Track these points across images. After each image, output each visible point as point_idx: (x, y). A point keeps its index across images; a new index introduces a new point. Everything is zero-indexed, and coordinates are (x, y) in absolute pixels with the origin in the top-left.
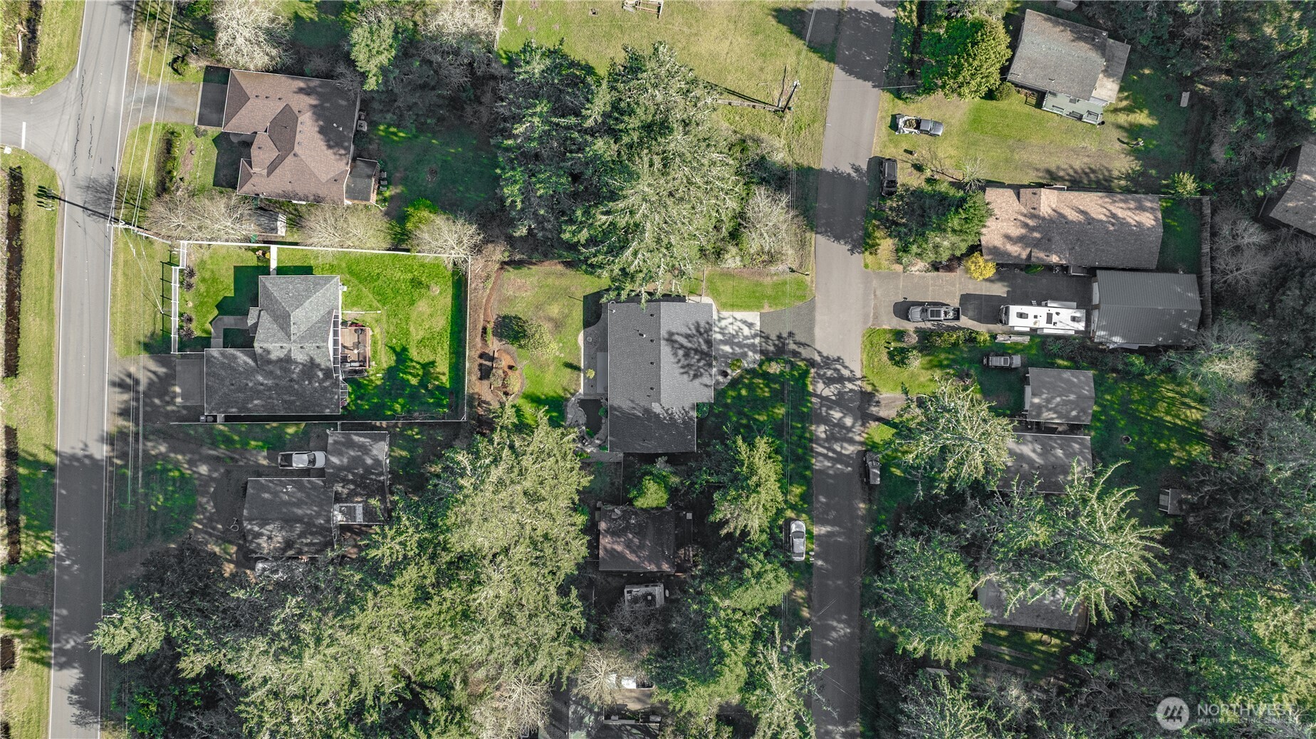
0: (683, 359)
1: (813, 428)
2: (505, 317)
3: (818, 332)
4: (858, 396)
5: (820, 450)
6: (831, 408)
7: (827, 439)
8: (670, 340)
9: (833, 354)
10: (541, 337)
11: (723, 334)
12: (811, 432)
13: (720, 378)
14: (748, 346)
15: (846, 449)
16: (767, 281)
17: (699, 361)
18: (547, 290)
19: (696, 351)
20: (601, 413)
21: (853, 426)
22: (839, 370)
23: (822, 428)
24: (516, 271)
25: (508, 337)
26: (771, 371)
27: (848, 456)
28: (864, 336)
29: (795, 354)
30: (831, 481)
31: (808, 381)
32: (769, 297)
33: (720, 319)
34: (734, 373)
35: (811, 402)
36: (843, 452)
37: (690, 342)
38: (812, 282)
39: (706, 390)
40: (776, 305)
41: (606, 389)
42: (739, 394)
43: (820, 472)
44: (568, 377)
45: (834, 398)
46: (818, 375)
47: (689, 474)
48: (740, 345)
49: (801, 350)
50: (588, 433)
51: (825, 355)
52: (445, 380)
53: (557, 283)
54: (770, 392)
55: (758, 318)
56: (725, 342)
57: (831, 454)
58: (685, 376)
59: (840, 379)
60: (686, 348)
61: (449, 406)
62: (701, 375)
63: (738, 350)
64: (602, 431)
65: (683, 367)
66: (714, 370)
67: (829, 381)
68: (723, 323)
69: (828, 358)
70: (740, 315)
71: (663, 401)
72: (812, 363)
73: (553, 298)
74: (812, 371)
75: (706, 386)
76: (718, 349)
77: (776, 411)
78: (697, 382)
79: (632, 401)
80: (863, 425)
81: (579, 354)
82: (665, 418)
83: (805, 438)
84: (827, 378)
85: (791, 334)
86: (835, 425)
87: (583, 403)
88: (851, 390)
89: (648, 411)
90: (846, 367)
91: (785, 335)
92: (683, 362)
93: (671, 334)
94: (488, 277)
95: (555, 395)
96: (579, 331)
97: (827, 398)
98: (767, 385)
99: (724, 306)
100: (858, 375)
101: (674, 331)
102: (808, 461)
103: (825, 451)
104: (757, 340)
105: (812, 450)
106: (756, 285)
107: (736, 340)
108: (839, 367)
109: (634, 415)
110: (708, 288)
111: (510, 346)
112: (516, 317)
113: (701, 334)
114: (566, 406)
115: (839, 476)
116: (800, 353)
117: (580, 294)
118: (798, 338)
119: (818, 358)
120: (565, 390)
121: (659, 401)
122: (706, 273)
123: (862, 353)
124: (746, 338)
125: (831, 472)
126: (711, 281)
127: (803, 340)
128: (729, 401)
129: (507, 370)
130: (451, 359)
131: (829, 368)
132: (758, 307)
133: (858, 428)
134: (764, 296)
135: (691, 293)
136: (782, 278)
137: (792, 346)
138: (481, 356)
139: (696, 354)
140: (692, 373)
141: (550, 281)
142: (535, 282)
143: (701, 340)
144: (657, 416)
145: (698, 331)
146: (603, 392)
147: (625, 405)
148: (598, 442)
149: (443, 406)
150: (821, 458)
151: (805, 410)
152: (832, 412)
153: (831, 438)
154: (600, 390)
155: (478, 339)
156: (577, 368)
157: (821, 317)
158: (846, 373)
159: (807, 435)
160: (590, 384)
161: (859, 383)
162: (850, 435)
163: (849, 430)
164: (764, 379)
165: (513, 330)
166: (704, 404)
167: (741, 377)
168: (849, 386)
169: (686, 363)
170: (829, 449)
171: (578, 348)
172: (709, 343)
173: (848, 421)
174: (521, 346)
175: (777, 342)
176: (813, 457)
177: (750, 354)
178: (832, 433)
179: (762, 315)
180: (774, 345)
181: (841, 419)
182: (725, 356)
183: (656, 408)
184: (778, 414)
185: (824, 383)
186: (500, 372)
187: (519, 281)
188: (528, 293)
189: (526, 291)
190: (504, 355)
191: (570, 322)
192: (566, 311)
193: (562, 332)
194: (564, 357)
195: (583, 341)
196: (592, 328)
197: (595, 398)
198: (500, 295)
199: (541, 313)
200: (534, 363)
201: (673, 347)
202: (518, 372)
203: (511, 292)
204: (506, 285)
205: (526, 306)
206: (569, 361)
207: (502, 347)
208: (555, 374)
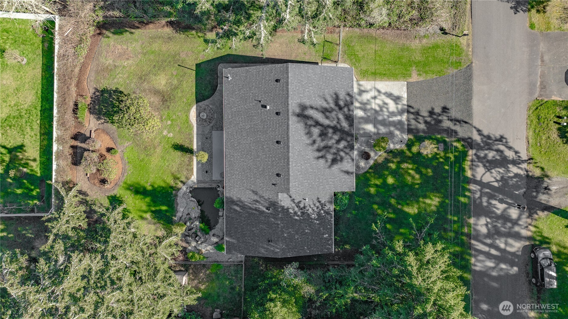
0: (319, 139)
1: (472, 221)
2: (103, 91)
3: (476, 105)
4: (524, 181)
5: (481, 247)
6: (491, 197)
7: (489, 235)
8: (302, 116)
9: (497, 134)
11: (365, 110)
12: (469, 226)
13: (362, 164)
14: (394, 124)
15: (511, 246)
16: (415, 44)
17: (338, 142)
18: (152, 57)
19: (335, 129)
20: (216, 205)
21: (519, 218)
22: (502, 152)
23: (483, 221)
24: (116, 36)
25: (106, 114)
26: (424, 152)
27: (513, 254)
28: (529, 108)
29: (451, 132)
30: (495, 285)
31: (467, 165)
32: (417, 64)
33: (361, 92)
34: (377, 156)
35: (469, 190)
36: (509, 249)
37: (327, 118)
38: (468, 45)
39: (346, 176)
40: (426, 72)
41: (222, 175)
42: (385, 184)
43: (483, 274)
44: (178, 161)
45: (496, 184)
46: (478, 157)
48: (384, 123)
49: (457, 128)
50: (202, 230)
51: (485, 133)
52: (36, 168)
53: (164, 49)
54: (421, 177)
55: (405, 88)
56: (367, 120)
57: (493, 252)
58: (322, 161)
59: (504, 162)
60: (321, 125)
61: (40, 197)
62: (342, 159)
63: (383, 130)
64: (218, 226)
65: (319, 150)
66: (356, 152)
67: (490, 165)
68: (366, 97)
69: (489, 137)
70: (384, 86)
71: (292, 191)
72: (469, 143)
73: (160, 66)
74: (471, 152)
75: (347, 173)
76: (359, 129)
77: (428, 201)
78: (335, 168)
79: (255, 192)
80: (530, 216)
81: (190, 134)
82: (295, 213)
83: (462, 234)
84: (488, 161)
85: (445, 109)
86: (498, 217)
87: (195, 192)
88: (517, 175)
89: (273, 205)
90: (510, 148)
91: (438, 110)
92: (320, 143)
93: (304, 108)
94: (81, 41)
95: (163, 184)
96: (190, 106)
97: (488, 185)
98: (418, 171)
99: (365, 74)
100: (524, 157)
101: (308, 103)
102: (468, 261)
103: (486, 249)
104: (404, 117)
105: (470, 246)
106: (402, 50)
107: (380, 118)
108: (502, 147)
109: (256, 209)
110: (345, 52)
111: (110, 125)
112: (116, 90)
113: (341, 108)
114: (176, 195)
115: (504, 278)
116: (456, 132)
117: (192, 63)
118: (454, 113)
119: (477, 138)
120: (176, 178)
121: (287, 190)
122: (342, 34)
123: (528, 129)
124: (393, 114)
125: (494, 274)
126: (348, 44)
127: (459, 116)
128: (373, 190)
129: (104, 152)
130: (41, 141)
131: (490, 149)
132: (405, 75)
133: (524, 220)
134: (411, 63)
135: (325, 58)
136: (432, 41)
137: (447, 124)
138: (75, 137)
139: (334, 133)
140: (330, 157)
141: (156, 46)
142: (139, 49)
143: (341, 116)
144: (285, 211)
145: (337, 104)
146: (220, 179)
147: (247, 197)
148: (215, 240)
149: (33, 198)
150: (481, 257)
151: (462, 199)
152: (494, 202)
153: (495, 233)
154: (216, 177)
155: (69, 115)
156: (189, 151)
157: (477, 86)
158: (510, 154)
159: (466, 230)
160: (205, 169)
161: (524, 166)
162: (517, 229)
163: (515, 223)
164: (414, 162)
165: (113, 106)
166: (343, 193)
167: (387, 161)
168: (514, 170)
169: (322, 144)
170: (491, 246)
171: (190, 127)
172: (350, 118)
173: (514, 213)
175: (429, 119)
176: (470, 255)
177: (397, 133)
178: (495, 226)
179: (410, 86)
180: (426, 122)
181: (505, 210)
182: (368, 135)
183: (284, 200)
184: (430, 205)
185: (485, 166)
186: (95, 156)
187: (119, 47)
188: (130, 62)
189: (128, 59)
190: (102, 135)
191: (180, 95)
192: (175, 82)
193: (171, 107)
194: (174, 137)
195: (195, 118)
196: (206, 102)
197: (210, 187)
198: (98, 65)
199: (146, 85)
200: (137, 145)
201: (306, 124)
202: (118, 155)
203: (111, 62)
204: (104, 53)
205: (128, 77)
206: (180, 142)
207: (101, 126)
208: (162, 157)
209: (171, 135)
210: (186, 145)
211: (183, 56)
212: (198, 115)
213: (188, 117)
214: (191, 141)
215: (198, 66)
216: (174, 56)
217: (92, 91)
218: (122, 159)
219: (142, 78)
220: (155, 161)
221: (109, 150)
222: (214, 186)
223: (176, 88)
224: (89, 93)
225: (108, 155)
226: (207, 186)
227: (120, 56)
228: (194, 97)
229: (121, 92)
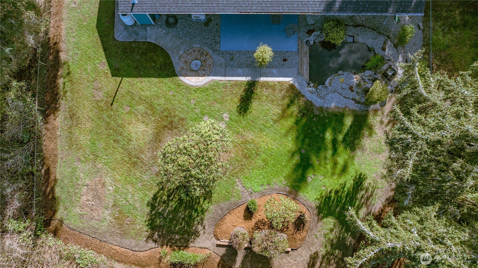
2: (153, 226)
81: (225, 85)
96: (180, 85)
117: (109, 83)
141: (84, 139)
156: (251, 86)
186: (259, 236)
188: (108, 180)
193: (183, 116)
195: (200, 78)
196: (175, 60)
197: (308, 55)
198: (112, 233)
203: (107, 212)
210: (240, 92)
211: (100, 95)
212: (196, 73)
213: (197, 89)
214: (236, 84)
216: (100, 109)
217: (152, 245)
218: (263, 194)
222: (307, 49)
223: (151, 107)
224: (155, 249)
225: (259, 216)
226: (306, 60)
227: (97, 197)
228: (166, 80)
229: (155, 198)
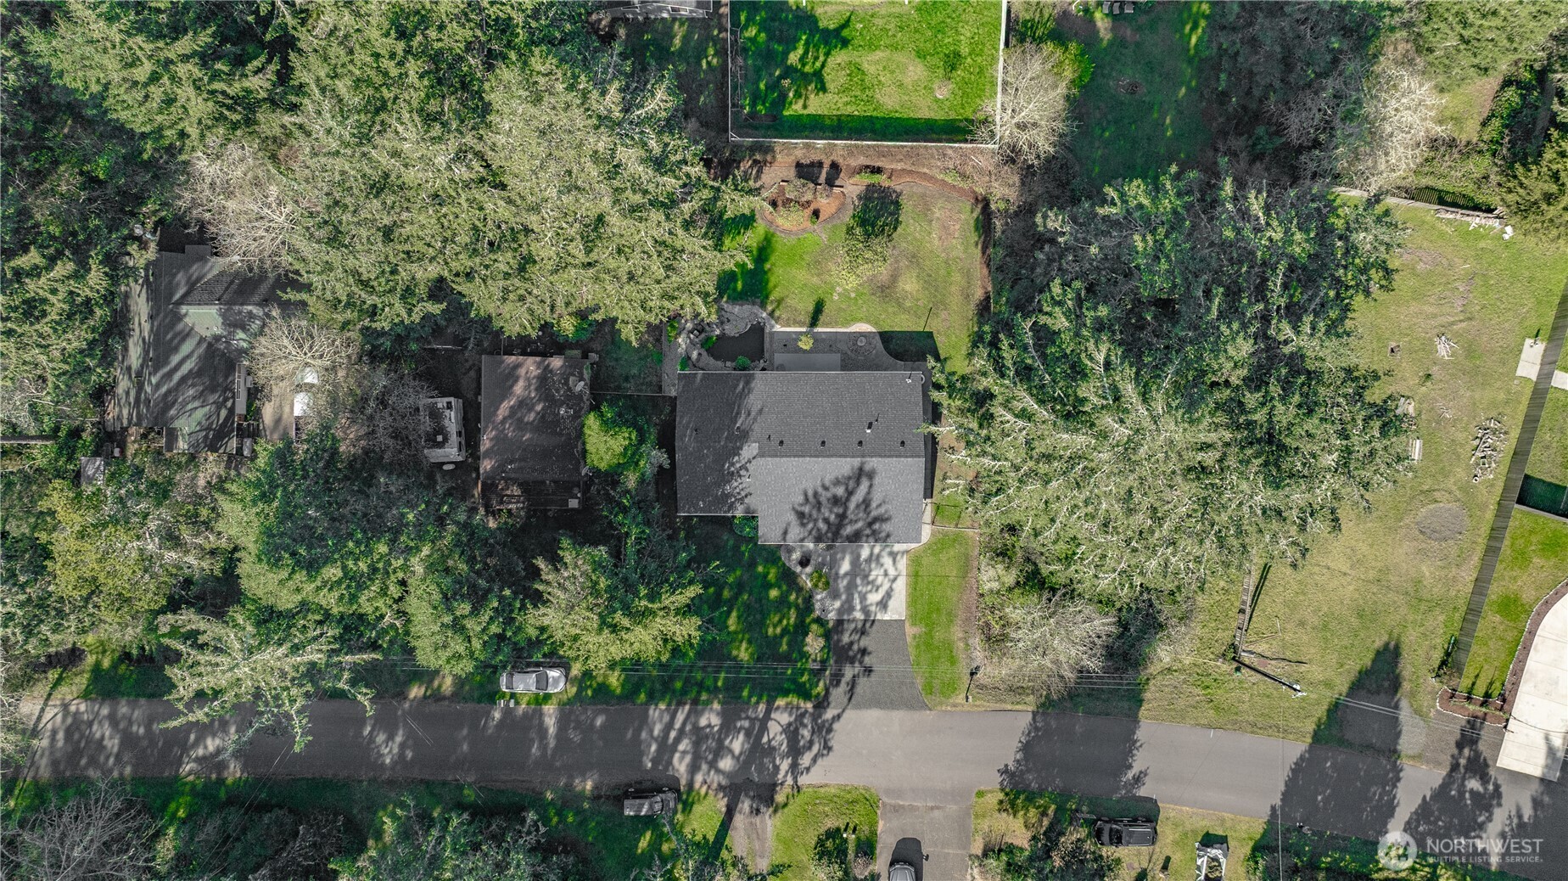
0: (829, 495)
1: (716, 706)
2: (897, 204)
3: (873, 715)
4: (768, 780)
5: (680, 717)
6: (748, 734)
7: (697, 729)
8: (861, 474)
9: (836, 740)
10: (867, 261)
11: (869, 560)
12: (708, 702)
13: (796, 556)
14: (850, 600)
15: (681, 759)
16: (957, 633)
17: (826, 521)
18: (942, 272)
19: (842, 517)
20: (742, 360)
21: (718, 771)
22: (810, 748)
23: (715, 721)
24: (972, 222)
25: (866, 208)
26: (809, 639)
27: (670, 762)
28: (867, 789)
29: (836, 679)
30: (629, 735)
31: (793, 699)
32: (929, 634)
33: (893, 555)
34: (805, 578)
35: (758, 703)
36: (677, 755)
37: (858, 506)
38: (955, 706)
39: (779, 532)
40: (918, 646)
41: (781, 368)
42: (770, 586)
43: (644, 720)
44: (800, 306)
45: (765, 739)
46: (803, 715)
47: (642, 504)
48: (851, 587)
49: (843, 687)
50: (708, 339)
51: (836, 726)
52: (795, 109)
53: (953, 289)
54: (775, 636)
55: (896, 617)
56: (855, 562)
57: (673, 734)
58: (801, 499)
59: (795, 751)
60: (848, 499)
61: (753, 115)
62: (803, 525)
63: (843, 584)
64: (712, 361)
65: (816, 494)
66: (811, 546)
67: (792, 732)
68: (887, 561)
69: (830, 730)
70: (901, 586)
71: (761, 461)
72: (822, 704)
73: (930, 283)
74: (809, 706)
75: (785, 533)
76: (844, 552)
77: (744, 645)
78: (792, 517)
79: (760, 411)
80: (721, 788)
81: (837, 324)
82: (733, 464)
83: (699, 693)
84: (797, 729)
85: (868, 671)
86: (720, 742)
87: (758, 330)
88: (777, 768)
89: (744, 436)
90: (814, 760)
91: (867, 660)
92: (824, 496)
93: (871, 475)
94: (964, 176)
95: (771, 285)
96: (876, 324)
97: (764, 728)
98: (785, 631)
99: (916, 561)
100: (803, 780)
101: (877, 480)
102: (662, 698)
103: (677, 725)
104: (859, 615)
105: (680, 704)
106: (949, 614)
107: (859, 581)
108: (815, 748)
109: (738, 413)
110: (946, 535)
111: (851, 213)
112: (897, 222)
113: (870, 524)
114: (754, 304)
115: (637, 748)
116: (838, 683)
117: (934, 326)
118: (863, 682)
119: (829, 714)
120: (779, 302)
121: (762, 454)
122: (970, 532)
123: (839, 787)
124: (863, 598)
125: (644, 735)
126: (957, 539)
127: (859, 690)
128: (760, 569)
129: (813, 207)
130: (829, 117)
131: (813, 733)
132: (914, 617)
133: (715, 779)
134: (931, 626)
135: (938, 508)
136: (962, 656)
137: (849, 672)
138: (835, 166)
139: (837, 515)
140: (806, 509)
141: (957, 277)
142: (954, 254)
143: (860, 524)
144: (736, 451)
145: (876, 520)
146: (776, 365)
147: (754, 401)
148: (695, 355)
149: (753, 104)
150: (666, 718)
151: (745, 693)
152: (741, 737)
153: (699, 736)
154: (779, 358)
155: (862, 160)
156: (814, 322)
157: (898, 717)
158: (806, 760)
159: (704, 696)
160: (789, 343)
161: (790, 781)
162: (704, 767)
163: (713, 765)
164: (796, 626)
165: (877, 218)
166: (756, 528)
167: (800, 589)
168: (785, 765)
169: (823, 499)
170: (681, 732)
171: (847, 323)
172: (856, 537)
173: (726, 764)
174: (850, 230)
175: (855, 647)
176: (669, 705)
177: (837, 604)
178: (707, 737)
179: (900, 623)
180: (852, 643)
181: (731, 751)
182: (834, 563)
183: (749, 450)
184: (738, 648)
185: (790, 724)
186: (809, 196)
187: (957, 227)
188: (936, 242)
189: (940, 238)
190: (837, 203)
191: (890, 310)
192: (908, 304)
193: (873, 297)
194: (832, 301)
195: (858, 330)
196: (880, 345)
197: (765, 350)
198: (933, 197)
199: (904, 263)
200: (822, 251)
201: (849, 478)
202: (809, 224)
203: (937, 215)
204: (949, 206)
205: (915, 239)
206: (826, 310)
207: (849, 200)
208: (805, 285)
209: (836, 298)
210: (822, 318)
211: (943, 315)
212: (862, 334)
213: (860, 320)
214: (827, 325)
215: (930, 335)
216: (943, 303)
217: (898, 188)
218: (804, 230)
219: (914, 259)
220: (801, 275)
221: (816, 213)
222: (767, 355)
223: (900, 305)
224: (895, 185)
225: (808, 212)
226: (767, 345)
227: (945, 228)
228: (887, 329)
229: (895, 229)
